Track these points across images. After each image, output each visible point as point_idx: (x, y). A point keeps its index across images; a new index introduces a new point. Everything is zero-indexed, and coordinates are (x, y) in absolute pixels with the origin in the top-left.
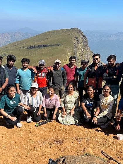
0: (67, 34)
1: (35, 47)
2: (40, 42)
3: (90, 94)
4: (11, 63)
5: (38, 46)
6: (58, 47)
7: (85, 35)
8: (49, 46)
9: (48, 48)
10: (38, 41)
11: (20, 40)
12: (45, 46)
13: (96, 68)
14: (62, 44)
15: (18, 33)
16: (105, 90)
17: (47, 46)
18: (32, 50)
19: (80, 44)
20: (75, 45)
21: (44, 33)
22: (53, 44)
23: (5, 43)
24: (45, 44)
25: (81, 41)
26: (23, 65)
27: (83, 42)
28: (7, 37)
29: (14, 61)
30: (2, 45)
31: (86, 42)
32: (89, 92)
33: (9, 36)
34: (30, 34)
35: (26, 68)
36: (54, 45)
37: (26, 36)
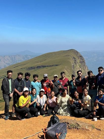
0: (65, 55)
1: (34, 68)
2: (39, 63)
3: (76, 96)
4: (27, 77)
5: (37, 67)
6: (57, 67)
7: (82, 55)
8: (48, 66)
9: (46, 68)
10: (37, 62)
11: (20, 62)
12: (44, 67)
13: (80, 79)
14: (61, 65)
15: (19, 55)
16: (85, 91)
17: (45, 67)
18: (31, 71)
19: (77, 64)
20: (73, 65)
21: (42, 55)
22: (51, 65)
23: (6, 65)
24: (44, 65)
25: (78, 61)
26: (34, 79)
27: (81, 62)
28: (8, 59)
29: (29, 76)
30: (3, 67)
31: (83, 61)
32: (75, 95)
33: (9, 59)
34: (30, 56)
35: (36, 80)
36: (53, 66)
37: (26, 58)
